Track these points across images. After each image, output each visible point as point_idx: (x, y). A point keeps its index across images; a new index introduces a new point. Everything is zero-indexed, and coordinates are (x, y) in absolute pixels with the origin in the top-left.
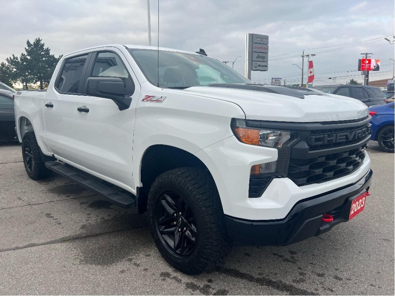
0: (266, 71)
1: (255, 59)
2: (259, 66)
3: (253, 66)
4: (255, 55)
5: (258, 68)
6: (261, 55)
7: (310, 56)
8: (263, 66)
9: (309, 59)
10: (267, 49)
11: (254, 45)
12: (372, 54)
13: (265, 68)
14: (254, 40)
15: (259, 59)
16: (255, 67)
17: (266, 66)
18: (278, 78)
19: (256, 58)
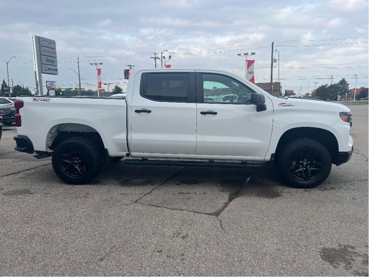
0: (56, 75)
1: (44, 62)
2: (49, 69)
3: (43, 69)
4: (44, 58)
5: (48, 71)
6: (50, 58)
7: (98, 64)
8: (53, 70)
9: (97, 66)
10: (55, 53)
11: (42, 48)
12: (134, 66)
13: (55, 72)
14: (41, 43)
15: (48, 63)
16: (45, 70)
17: (56, 70)
18: (53, 82)
19: (46, 61)
